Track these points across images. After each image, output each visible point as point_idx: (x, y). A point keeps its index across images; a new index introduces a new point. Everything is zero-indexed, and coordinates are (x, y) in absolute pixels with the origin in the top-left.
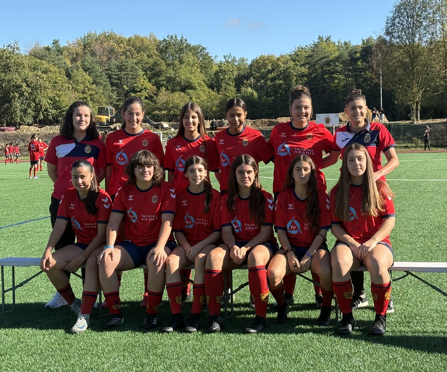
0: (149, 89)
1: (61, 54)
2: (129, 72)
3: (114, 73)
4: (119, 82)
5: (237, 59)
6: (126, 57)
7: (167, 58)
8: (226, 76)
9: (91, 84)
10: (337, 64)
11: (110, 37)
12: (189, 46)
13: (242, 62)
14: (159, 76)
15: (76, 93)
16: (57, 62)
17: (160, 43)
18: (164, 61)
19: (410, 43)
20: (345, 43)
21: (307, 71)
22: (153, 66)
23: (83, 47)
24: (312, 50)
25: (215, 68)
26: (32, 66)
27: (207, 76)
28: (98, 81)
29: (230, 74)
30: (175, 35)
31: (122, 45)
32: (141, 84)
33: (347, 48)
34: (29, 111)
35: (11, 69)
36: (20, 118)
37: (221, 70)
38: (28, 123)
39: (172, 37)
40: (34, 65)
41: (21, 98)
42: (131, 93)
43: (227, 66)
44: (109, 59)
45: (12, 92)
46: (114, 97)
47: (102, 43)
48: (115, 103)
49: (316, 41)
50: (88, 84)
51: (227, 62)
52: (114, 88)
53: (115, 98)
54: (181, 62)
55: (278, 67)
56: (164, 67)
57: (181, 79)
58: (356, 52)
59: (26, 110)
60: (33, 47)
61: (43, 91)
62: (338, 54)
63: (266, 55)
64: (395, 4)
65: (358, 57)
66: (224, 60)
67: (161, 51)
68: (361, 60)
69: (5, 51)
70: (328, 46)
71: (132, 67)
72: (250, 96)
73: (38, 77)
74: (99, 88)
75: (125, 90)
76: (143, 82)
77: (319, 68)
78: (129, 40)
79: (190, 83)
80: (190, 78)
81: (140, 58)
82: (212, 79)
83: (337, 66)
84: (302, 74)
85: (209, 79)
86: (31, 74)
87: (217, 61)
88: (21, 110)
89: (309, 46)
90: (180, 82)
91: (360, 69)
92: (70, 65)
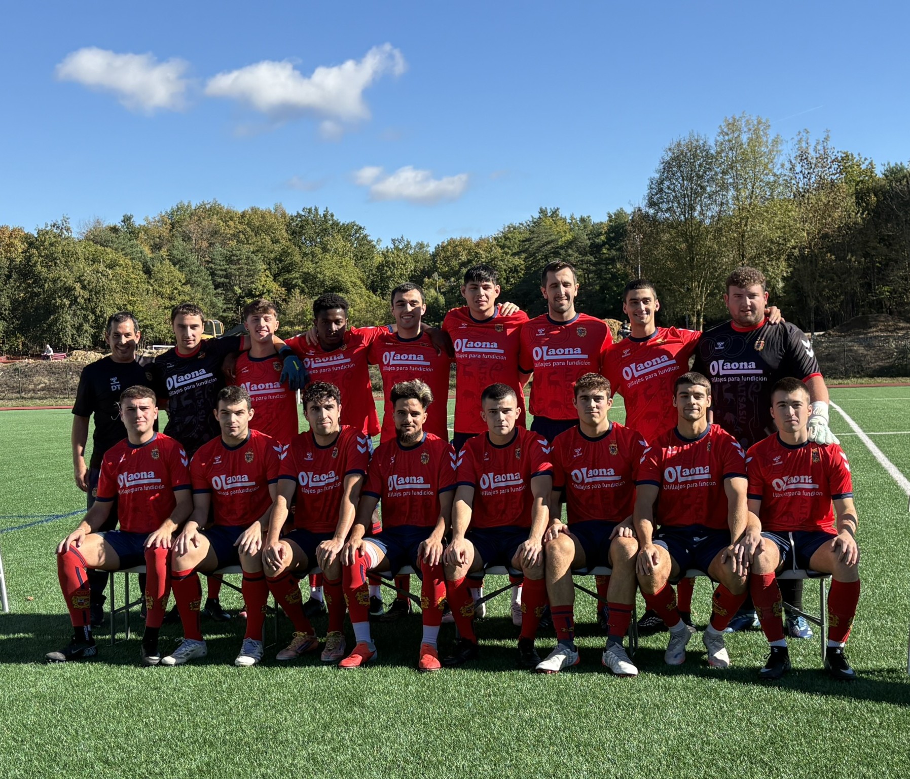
0: (274, 291)
1: (137, 238)
2: (244, 266)
3: (219, 268)
4: (228, 280)
5: (413, 244)
6: (238, 242)
7: (302, 243)
8: (395, 271)
9: (184, 284)
10: (570, 251)
11: (212, 211)
12: (338, 224)
13: (420, 249)
14: (289, 272)
15: (159, 299)
16: (129, 251)
17: (292, 219)
18: (297, 249)
19: (686, 219)
20: (583, 220)
21: (523, 262)
22: (281, 255)
23: (169, 227)
24: (530, 230)
25: (378, 259)
26: (91, 257)
27: (365, 272)
28: (193, 279)
29: (401, 268)
30: (316, 207)
31: (231, 223)
32: (262, 284)
33: (585, 227)
34: (86, 327)
35: (58, 262)
36: (72, 339)
37: (387, 262)
38: (84, 347)
39: (310, 210)
40: (94, 255)
41: (74, 307)
42: (246, 299)
43: (398, 255)
44: (211, 244)
45: (59, 297)
46: (220, 304)
47: (199, 220)
48: (221, 314)
49: (537, 215)
50: (178, 284)
51: (397, 248)
52: (219, 291)
53: (221, 306)
54: (325, 250)
55: (477, 257)
56: (297, 258)
57: (325, 276)
58: (600, 234)
59: (81, 325)
60: (91, 226)
61: (107, 297)
62: (571, 237)
63: (458, 238)
64: (663, 159)
65: (603, 241)
66: (392, 246)
67: (294, 233)
68: (607, 246)
69: (47, 233)
70: (555, 223)
71: (248, 258)
72: (434, 302)
73: (100, 274)
74: (196, 292)
75: (236, 294)
76: (266, 281)
77: (542, 259)
78: (243, 215)
79: (338, 281)
80: (338, 275)
81: (260, 243)
82: (373, 275)
83: (570, 255)
84: (515, 267)
85: (369, 275)
86: (88, 270)
87: (381, 247)
88: (73, 326)
89: (525, 224)
90: (324, 281)
91: (607, 259)
92: (150, 256)
